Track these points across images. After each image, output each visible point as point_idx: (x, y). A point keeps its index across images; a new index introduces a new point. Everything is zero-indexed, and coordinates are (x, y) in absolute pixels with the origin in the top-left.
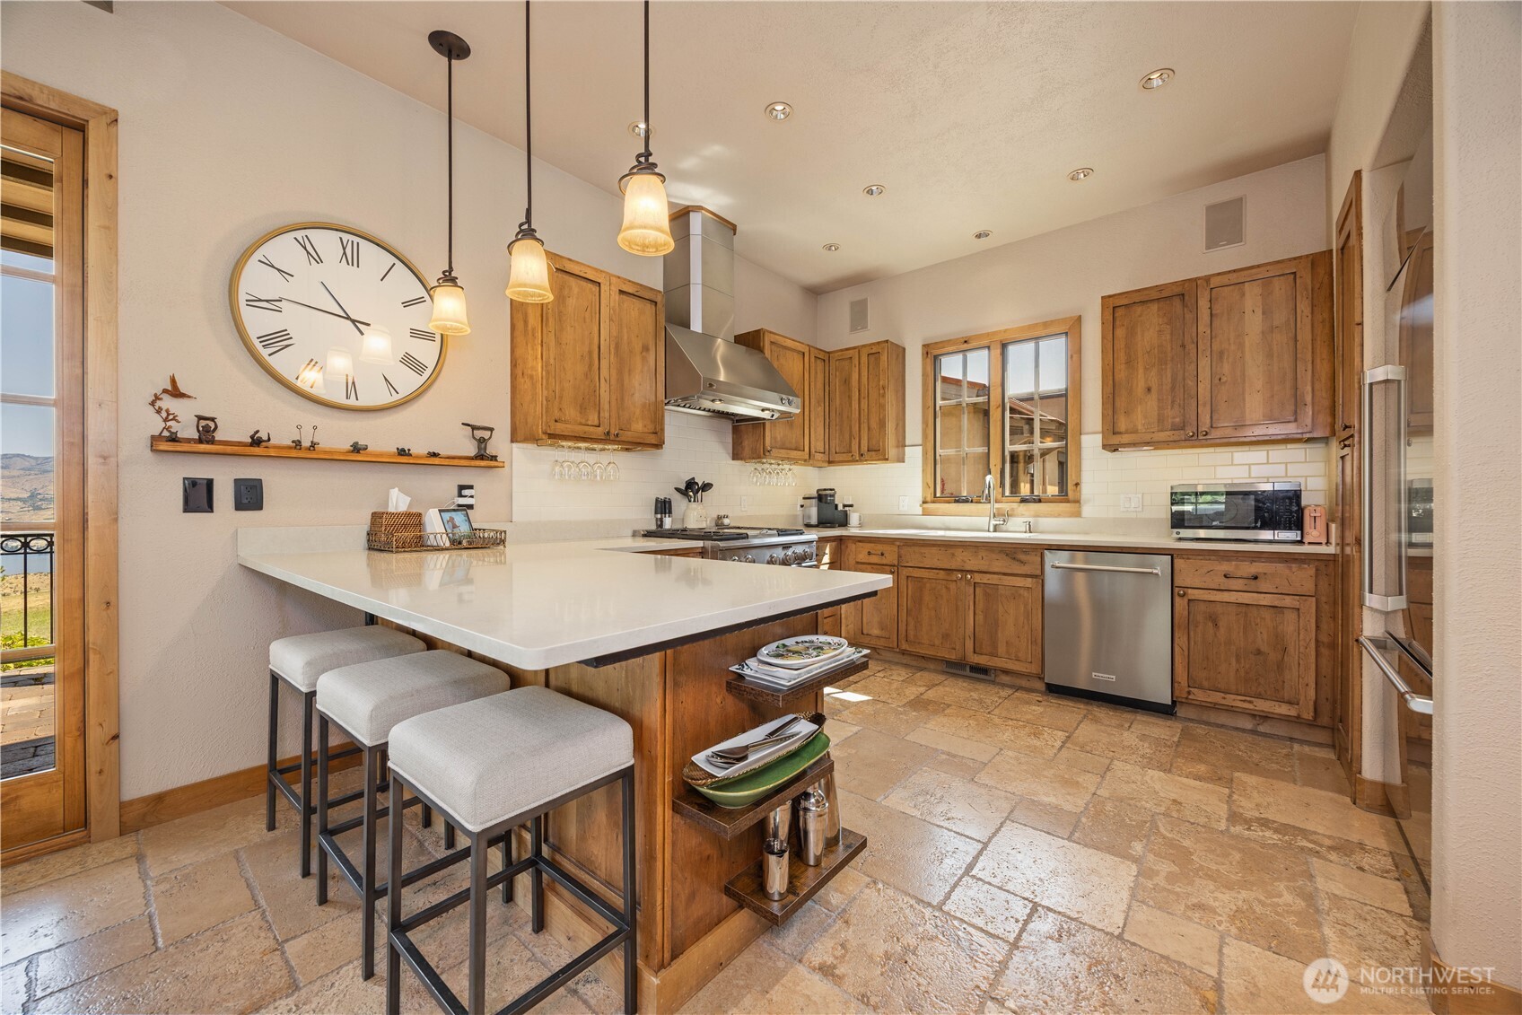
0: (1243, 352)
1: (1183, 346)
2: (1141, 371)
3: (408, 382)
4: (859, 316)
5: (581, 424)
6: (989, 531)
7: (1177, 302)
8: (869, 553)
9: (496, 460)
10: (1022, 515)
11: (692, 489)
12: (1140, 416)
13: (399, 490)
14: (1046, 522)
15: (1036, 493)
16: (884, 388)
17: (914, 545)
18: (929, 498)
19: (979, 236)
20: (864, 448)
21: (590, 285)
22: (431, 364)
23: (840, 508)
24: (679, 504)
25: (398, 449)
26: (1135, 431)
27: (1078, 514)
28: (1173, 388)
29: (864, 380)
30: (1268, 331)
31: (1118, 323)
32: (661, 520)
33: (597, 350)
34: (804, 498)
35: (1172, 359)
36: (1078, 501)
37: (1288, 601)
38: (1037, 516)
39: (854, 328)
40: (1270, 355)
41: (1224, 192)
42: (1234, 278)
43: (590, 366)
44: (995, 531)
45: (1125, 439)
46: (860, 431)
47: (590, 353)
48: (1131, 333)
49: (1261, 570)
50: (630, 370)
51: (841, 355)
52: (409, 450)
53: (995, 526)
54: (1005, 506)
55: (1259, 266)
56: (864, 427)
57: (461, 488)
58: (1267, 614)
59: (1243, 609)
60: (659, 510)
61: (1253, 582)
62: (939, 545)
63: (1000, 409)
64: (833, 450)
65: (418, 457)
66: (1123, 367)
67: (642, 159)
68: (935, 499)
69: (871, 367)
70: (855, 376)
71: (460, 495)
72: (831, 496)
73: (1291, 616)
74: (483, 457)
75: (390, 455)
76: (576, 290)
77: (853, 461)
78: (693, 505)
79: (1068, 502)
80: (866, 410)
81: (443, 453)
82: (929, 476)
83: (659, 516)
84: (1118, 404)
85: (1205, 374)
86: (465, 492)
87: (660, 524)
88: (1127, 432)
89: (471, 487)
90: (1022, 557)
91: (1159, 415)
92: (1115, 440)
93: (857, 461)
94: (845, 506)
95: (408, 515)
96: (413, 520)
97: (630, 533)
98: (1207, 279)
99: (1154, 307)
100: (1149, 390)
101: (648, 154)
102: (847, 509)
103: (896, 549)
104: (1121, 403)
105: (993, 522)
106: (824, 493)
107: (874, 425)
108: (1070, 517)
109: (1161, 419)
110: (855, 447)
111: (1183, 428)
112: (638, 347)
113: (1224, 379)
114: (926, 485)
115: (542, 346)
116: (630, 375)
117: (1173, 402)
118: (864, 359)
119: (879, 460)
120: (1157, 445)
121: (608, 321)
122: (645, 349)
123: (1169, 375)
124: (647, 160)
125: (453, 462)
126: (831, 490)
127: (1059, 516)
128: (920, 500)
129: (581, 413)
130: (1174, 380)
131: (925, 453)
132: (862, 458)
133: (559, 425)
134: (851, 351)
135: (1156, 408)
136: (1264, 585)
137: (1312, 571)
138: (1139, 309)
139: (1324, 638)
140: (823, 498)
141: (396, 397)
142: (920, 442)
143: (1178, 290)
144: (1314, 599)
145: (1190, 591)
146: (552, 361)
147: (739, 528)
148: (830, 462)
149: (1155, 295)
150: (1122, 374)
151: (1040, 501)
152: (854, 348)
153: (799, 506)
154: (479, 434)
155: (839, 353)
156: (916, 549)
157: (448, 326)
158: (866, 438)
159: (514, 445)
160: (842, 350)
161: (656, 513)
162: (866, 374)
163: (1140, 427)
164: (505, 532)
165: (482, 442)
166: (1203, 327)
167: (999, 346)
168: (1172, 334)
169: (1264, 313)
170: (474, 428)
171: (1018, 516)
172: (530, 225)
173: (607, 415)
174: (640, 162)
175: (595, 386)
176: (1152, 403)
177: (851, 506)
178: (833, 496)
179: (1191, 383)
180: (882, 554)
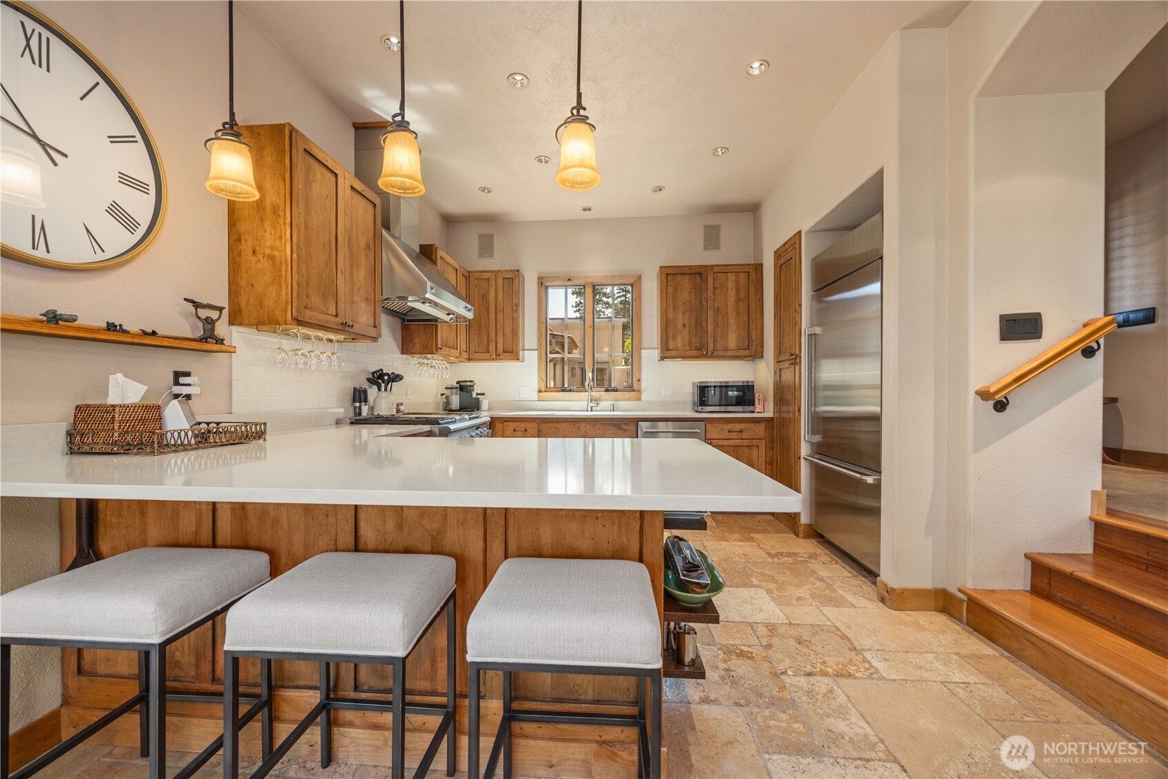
0: (727, 310)
1: (701, 303)
2: (681, 314)
3: (117, 239)
4: (487, 247)
5: (323, 313)
6: (587, 411)
7: (698, 277)
8: (514, 430)
9: (223, 344)
10: (607, 400)
11: (381, 379)
12: (680, 341)
13: (124, 376)
14: (622, 404)
15: (613, 385)
16: (516, 306)
17: (550, 422)
18: (543, 389)
19: (585, 210)
20: (500, 350)
21: (329, 175)
22: (144, 221)
23: (474, 396)
24: (372, 392)
25: (108, 323)
26: (678, 350)
27: (639, 399)
28: (696, 326)
29: (500, 297)
30: (738, 301)
31: (669, 284)
32: (360, 408)
33: (334, 240)
34: (446, 388)
35: (696, 309)
36: (639, 391)
37: (755, 442)
38: (616, 400)
39: (481, 255)
40: (738, 314)
41: (713, 220)
42: (723, 269)
43: (330, 255)
44: (591, 411)
45: (673, 353)
46: (496, 336)
47: (330, 241)
48: (675, 291)
49: (743, 427)
50: (357, 265)
51: (480, 276)
52: (121, 325)
53: (592, 407)
54: (595, 394)
55: (734, 265)
56: (500, 333)
57: (177, 375)
58: (746, 450)
59: (736, 449)
60: (357, 398)
61: (740, 434)
62: (568, 422)
63: (592, 329)
64: (473, 350)
65: (134, 335)
66: (671, 310)
67: (575, 112)
68: (547, 389)
69: (505, 288)
70: (492, 293)
71: (177, 383)
72: (471, 386)
73: (755, 450)
74: (209, 339)
75: (98, 330)
76: (319, 176)
77: (491, 359)
78: (383, 394)
79: (634, 391)
80: (501, 321)
81: (160, 332)
82: (543, 372)
83: (357, 404)
84: (669, 332)
85: (710, 321)
86: (182, 380)
87: (358, 412)
88: (673, 350)
89: (188, 374)
90: (624, 427)
91: (689, 341)
92: (668, 354)
93: (494, 359)
94: (477, 394)
95: (147, 408)
96: (151, 414)
97: (334, 422)
98: (712, 266)
99: (687, 278)
100: (685, 326)
101: (580, 106)
102: (478, 396)
103: (537, 426)
104: (671, 332)
105: (590, 404)
106: (466, 384)
107: (508, 332)
108: (635, 400)
109: (690, 344)
110: (492, 348)
111: (700, 349)
112: (363, 245)
113: (719, 324)
114: (540, 379)
115: (291, 227)
116: (357, 269)
117: (696, 334)
118: (500, 281)
119: (512, 359)
120: (684, 357)
121: (343, 213)
122: (368, 247)
123: (694, 318)
124: (578, 112)
125: (175, 344)
126: (471, 381)
127: (629, 400)
128: (537, 390)
129: (323, 302)
130: (696, 321)
131: (540, 356)
132: (497, 357)
133: (308, 313)
134: (489, 274)
135: (688, 337)
136: (745, 435)
137: (764, 427)
138: (679, 278)
139: (768, 461)
140: (464, 388)
141: (101, 256)
142: (536, 347)
143: (698, 270)
144: (764, 441)
145: (713, 441)
146: (302, 245)
147: (423, 414)
148: (469, 360)
149: (688, 271)
150: (671, 315)
151: (617, 391)
152: (491, 271)
153: (440, 395)
154: (204, 313)
155: (478, 274)
156: (552, 425)
157: (222, 186)
158: (501, 342)
159: (234, 328)
160: (480, 272)
161: (354, 401)
162: (502, 293)
163: (680, 347)
164: (265, 424)
165: (209, 322)
166: (710, 294)
167: (591, 286)
168: (695, 295)
169: (736, 291)
170: (197, 305)
171: (604, 400)
172: (403, 117)
173: (343, 306)
174: (572, 114)
175: (333, 276)
176: (686, 333)
177: (483, 394)
178: (473, 386)
179: (704, 324)
180: (526, 430)
